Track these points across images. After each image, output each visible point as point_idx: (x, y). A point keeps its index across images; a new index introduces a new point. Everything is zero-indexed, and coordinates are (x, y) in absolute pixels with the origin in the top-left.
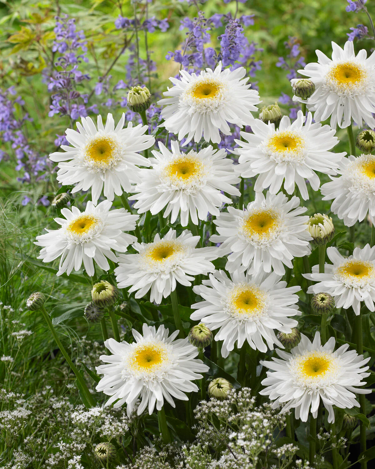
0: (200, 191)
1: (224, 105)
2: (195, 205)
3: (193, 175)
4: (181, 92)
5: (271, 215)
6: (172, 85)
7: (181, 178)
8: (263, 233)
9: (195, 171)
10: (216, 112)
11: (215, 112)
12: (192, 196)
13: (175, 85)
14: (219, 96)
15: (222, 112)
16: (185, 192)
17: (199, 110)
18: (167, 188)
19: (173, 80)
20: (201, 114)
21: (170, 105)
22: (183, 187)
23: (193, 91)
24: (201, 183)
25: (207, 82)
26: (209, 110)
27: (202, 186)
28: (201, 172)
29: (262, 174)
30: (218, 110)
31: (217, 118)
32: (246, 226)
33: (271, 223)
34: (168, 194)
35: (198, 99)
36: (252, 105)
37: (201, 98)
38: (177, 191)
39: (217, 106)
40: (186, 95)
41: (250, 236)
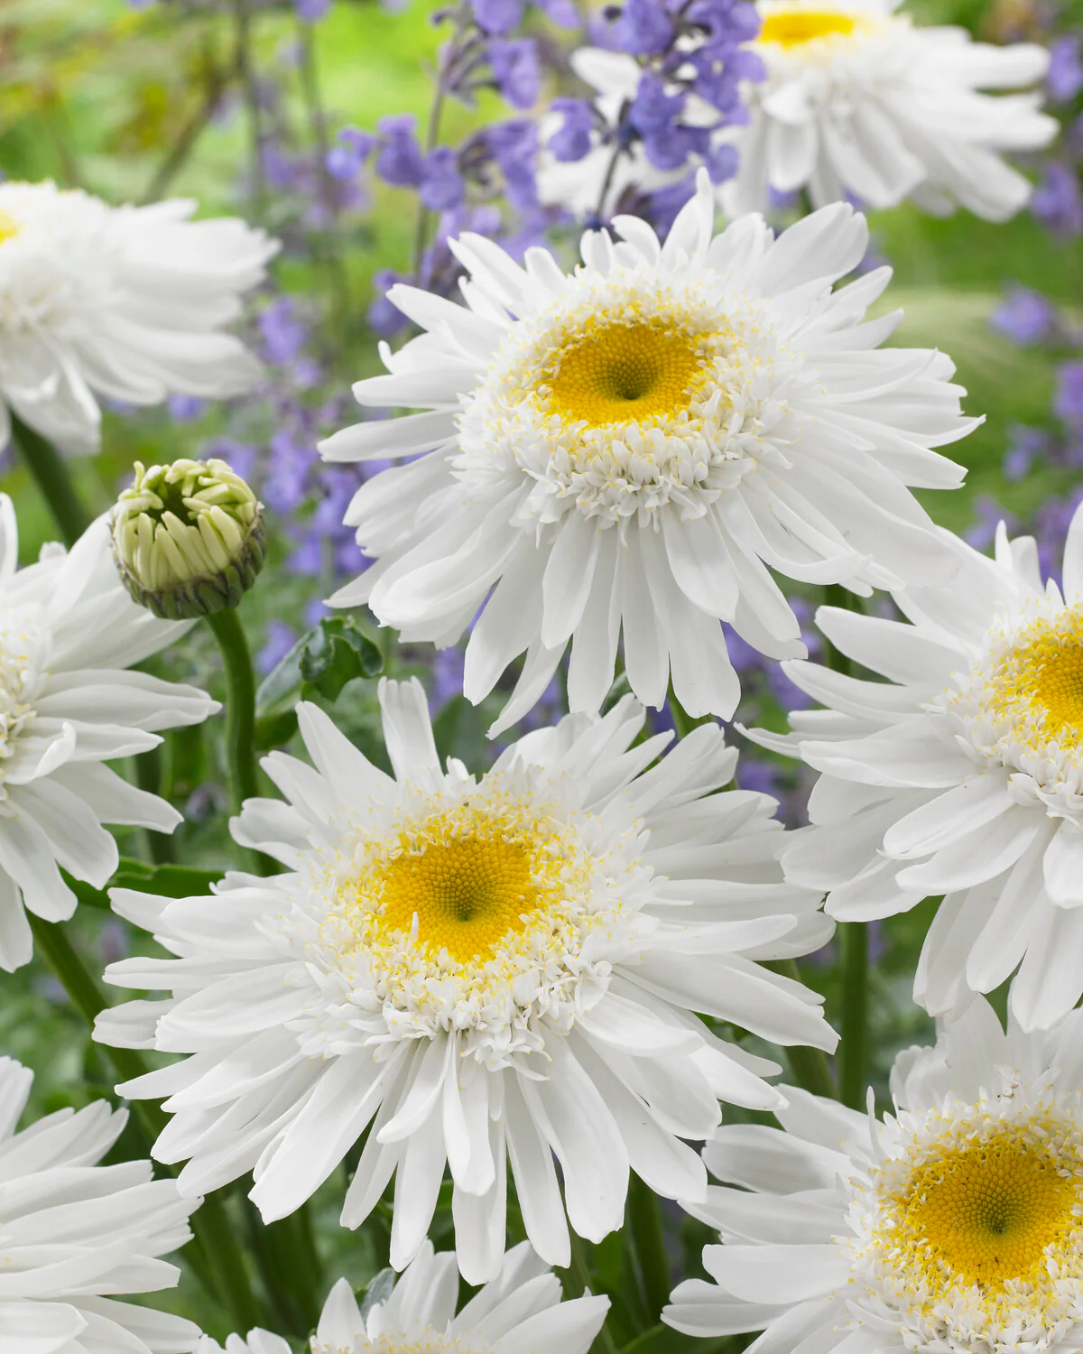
0: (577, 1039)
1: (750, 464)
2: (549, 1135)
3: (520, 928)
4: (469, 383)
5: (1051, 1149)
6: (402, 329)
7: (445, 957)
8: (1008, 1283)
9: (530, 900)
10: (702, 511)
11: (696, 511)
12: (527, 1075)
13: (418, 331)
14: (711, 407)
15: (737, 512)
16: (477, 1051)
17: (588, 505)
18: (358, 1024)
19: (410, 300)
20: (604, 525)
21: (400, 462)
22: (461, 1021)
23: (546, 378)
24: (576, 980)
25: (630, 312)
26: (652, 503)
27: (584, 1004)
28: (570, 908)
29: (962, 894)
30: (712, 495)
31: (706, 549)
32: (894, 1234)
33: (1055, 1212)
34: (366, 1065)
35: (582, 429)
36: (921, 445)
37: (596, 423)
38: (420, 1043)
39: (703, 472)
40: (503, 401)
41: (927, 1306)
